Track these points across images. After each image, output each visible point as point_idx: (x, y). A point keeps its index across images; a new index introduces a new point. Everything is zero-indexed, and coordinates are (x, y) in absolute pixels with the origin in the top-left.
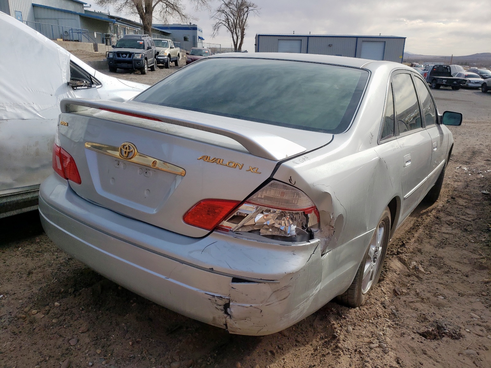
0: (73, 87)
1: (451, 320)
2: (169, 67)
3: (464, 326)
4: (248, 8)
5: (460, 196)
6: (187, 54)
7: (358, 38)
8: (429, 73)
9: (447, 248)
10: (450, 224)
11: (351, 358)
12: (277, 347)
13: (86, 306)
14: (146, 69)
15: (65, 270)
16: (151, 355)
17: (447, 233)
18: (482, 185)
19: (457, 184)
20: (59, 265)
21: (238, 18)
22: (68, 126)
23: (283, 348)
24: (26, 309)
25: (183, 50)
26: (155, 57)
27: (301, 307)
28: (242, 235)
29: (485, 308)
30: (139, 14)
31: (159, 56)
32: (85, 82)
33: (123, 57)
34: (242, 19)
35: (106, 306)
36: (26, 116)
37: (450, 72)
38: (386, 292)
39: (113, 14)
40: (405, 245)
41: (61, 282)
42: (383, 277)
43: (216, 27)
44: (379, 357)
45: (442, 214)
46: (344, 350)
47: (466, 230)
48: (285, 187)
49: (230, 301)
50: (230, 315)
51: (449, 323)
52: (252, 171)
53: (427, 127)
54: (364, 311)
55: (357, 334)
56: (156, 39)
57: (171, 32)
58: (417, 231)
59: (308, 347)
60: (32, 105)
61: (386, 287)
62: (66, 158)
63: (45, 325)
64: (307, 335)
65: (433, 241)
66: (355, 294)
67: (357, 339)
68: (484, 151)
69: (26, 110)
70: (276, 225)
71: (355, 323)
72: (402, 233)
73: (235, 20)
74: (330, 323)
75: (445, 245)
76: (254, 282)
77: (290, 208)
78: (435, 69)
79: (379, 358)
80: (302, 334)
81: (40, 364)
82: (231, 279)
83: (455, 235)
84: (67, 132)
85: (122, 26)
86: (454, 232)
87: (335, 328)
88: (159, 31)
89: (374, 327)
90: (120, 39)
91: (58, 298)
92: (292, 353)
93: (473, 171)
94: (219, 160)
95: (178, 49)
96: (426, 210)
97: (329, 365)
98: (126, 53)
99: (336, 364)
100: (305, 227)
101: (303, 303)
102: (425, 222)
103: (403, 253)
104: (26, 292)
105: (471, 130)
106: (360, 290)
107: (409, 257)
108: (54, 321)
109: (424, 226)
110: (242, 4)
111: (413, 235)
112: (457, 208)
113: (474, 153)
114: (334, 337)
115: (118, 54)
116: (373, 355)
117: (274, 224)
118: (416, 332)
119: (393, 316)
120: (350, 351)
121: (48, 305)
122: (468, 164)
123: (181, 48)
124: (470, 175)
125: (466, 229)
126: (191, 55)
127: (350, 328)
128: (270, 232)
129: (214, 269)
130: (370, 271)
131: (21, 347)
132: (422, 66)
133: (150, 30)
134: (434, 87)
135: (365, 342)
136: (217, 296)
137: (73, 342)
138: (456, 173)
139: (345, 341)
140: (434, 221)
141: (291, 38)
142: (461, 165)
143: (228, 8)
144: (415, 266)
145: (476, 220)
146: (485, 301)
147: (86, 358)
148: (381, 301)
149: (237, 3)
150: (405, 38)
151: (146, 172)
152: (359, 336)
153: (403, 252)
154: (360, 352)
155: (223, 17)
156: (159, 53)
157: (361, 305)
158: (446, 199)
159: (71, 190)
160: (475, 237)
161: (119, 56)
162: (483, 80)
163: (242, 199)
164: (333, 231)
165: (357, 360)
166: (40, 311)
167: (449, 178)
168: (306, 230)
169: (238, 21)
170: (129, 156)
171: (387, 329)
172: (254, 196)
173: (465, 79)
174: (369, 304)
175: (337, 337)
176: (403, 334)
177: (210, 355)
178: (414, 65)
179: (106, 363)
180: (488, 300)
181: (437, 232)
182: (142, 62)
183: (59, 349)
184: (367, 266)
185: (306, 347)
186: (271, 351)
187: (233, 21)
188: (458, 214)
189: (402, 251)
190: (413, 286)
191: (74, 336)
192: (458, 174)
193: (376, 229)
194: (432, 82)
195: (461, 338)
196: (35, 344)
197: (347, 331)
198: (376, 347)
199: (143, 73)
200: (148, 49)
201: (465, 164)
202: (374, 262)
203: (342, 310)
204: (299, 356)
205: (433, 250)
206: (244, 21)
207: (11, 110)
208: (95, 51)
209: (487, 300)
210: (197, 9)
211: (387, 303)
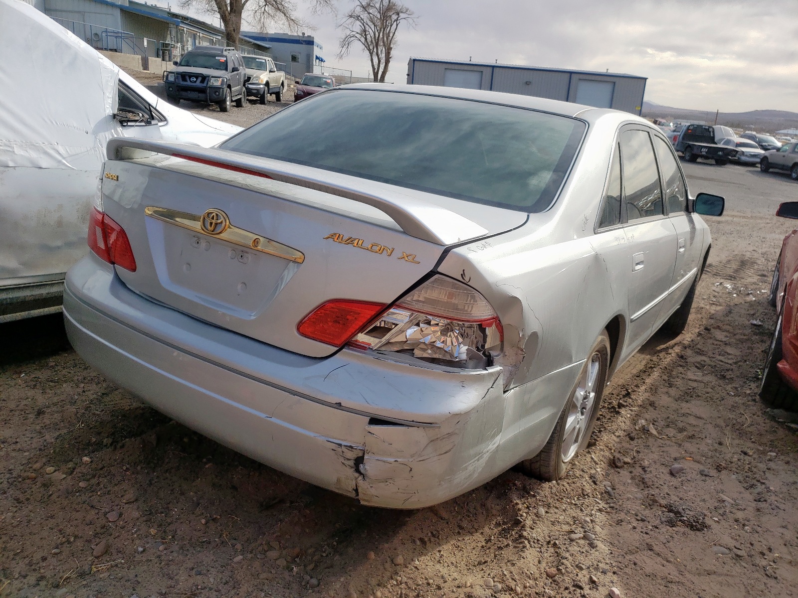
0: (121, 122)
1: (692, 505)
2: (266, 102)
3: (711, 513)
4: (398, 14)
5: (719, 326)
6: (297, 83)
7: (573, 75)
8: (681, 137)
9: (693, 402)
10: (700, 367)
11: (541, 552)
12: (430, 534)
13: (133, 464)
14: (228, 103)
15: (97, 410)
16: (235, 539)
17: (695, 381)
18: (752, 312)
19: (714, 309)
20: (88, 402)
21: (382, 30)
22: (117, 180)
23: (439, 536)
24: (37, 466)
25: (289, 77)
26: (244, 85)
27: (470, 468)
28: (386, 356)
29: (743, 490)
30: (219, 12)
31: (251, 84)
32: (141, 115)
33: (191, 81)
34: (387, 32)
35: (164, 465)
36: (45, 162)
37: (714, 137)
38: (598, 461)
39: (175, 10)
40: (630, 394)
41: (91, 428)
42: (595, 440)
43: (346, 43)
44: (583, 552)
45: (689, 352)
46: (532, 540)
47: (724, 377)
48: (454, 286)
49: (364, 454)
50: (363, 474)
51: (688, 508)
52: (407, 259)
53: (671, 215)
54: (564, 486)
55: (552, 520)
56: (246, 55)
57: (271, 46)
58: (649, 375)
59: (477, 536)
60: (56, 147)
61: (599, 454)
62: (113, 229)
63: (67, 490)
64: (475, 520)
65: (673, 391)
66: (552, 460)
67: (552, 527)
68: (759, 262)
69: (46, 153)
70: (439, 344)
71: (549, 504)
72: (626, 377)
73: (377, 33)
74: (512, 502)
75: (692, 397)
76: (403, 425)
77: (459, 317)
78: (690, 131)
79: (583, 554)
80: (469, 516)
81: (60, 546)
82: (368, 419)
83: (706, 384)
84: (114, 192)
85: (190, 31)
86: (707, 379)
87: (519, 510)
88: (251, 42)
89: (578, 511)
90: (186, 52)
91: (86, 452)
92: (452, 543)
93: (741, 291)
94: (357, 240)
95: (282, 75)
96: (665, 345)
97: (508, 561)
98: (197, 76)
99: (518, 559)
100: (481, 348)
101: (474, 462)
102: (663, 363)
103: (627, 406)
104: (35, 440)
105: (742, 228)
106: (558, 456)
107: (636, 413)
108: (82, 484)
109: (661, 368)
110: (390, 8)
111: (643, 381)
112: (713, 344)
113: (744, 264)
114: (517, 523)
115: (184, 76)
116: (574, 549)
117: (434, 342)
118: (640, 519)
119: (607, 495)
120: (540, 543)
121: (71, 461)
122: (733, 279)
123: (287, 73)
124: (735, 295)
125: (723, 375)
126: (302, 84)
127: (542, 511)
128: (429, 353)
129: (342, 405)
130: (574, 428)
131: (29, 521)
132: (671, 124)
133: (237, 42)
134: (687, 158)
135: (562, 532)
136: (345, 446)
137: (112, 516)
138: (714, 293)
139: (533, 529)
140: (676, 362)
141: (466, 68)
142: (722, 281)
143: (366, 12)
144: (644, 426)
145: (739, 364)
146: (745, 479)
147: (133, 541)
148: (591, 474)
149: (381, 5)
150: (646, 79)
151: (242, 256)
152: (554, 522)
153: (628, 404)
154: (555, 544)
155: (357, 27)
156: (251, 79)
157: (560, 479)
158: (697, 330)
159: (119, 281)
160: (736, 388)
161: (184, 79)
162: (762, 152)
163: (390, 302)
164: (522, 356)
165: (550, 556)
166: (59, 470)
167: (704, 299)
168: (482, 352)
169: (381, 34)
170: (217, 229)
171: (597, 513)
172: (408, 298)
173: (736, 149)
174: (572, 477)
175: (521, 522)
176: (619, 521)
177: (326, 543)
178: (658, 123)
179: (166, 549)
180: (749, 478)
181: (681, 378)
182: (223, 91)
183: (91, 526)
184: (571, 420)
185: (474, 536)
186: (420, 538)
187: (373, 34)
188: (713, 353)
189: (625, 404)
190: (640, 454)
191: (113, 507)
192: (716, 294)
193: (587, 361)
194: (685, 150)
195: (705, 529)
196: (52, 517)
197: (537, 515)
198: (579, 538)
199: (224, 110)
200: (233, 71)
201: (728, 279)
202: (582, 414)
203: (530, 484)
204: (463, 548)
205: (673, 405)
206: (391, 35)
207: (22, 153)
208: (144, 69)
209: (747, 479)
210: (315, 12)
211: (599, 477)
